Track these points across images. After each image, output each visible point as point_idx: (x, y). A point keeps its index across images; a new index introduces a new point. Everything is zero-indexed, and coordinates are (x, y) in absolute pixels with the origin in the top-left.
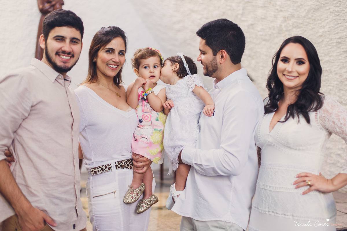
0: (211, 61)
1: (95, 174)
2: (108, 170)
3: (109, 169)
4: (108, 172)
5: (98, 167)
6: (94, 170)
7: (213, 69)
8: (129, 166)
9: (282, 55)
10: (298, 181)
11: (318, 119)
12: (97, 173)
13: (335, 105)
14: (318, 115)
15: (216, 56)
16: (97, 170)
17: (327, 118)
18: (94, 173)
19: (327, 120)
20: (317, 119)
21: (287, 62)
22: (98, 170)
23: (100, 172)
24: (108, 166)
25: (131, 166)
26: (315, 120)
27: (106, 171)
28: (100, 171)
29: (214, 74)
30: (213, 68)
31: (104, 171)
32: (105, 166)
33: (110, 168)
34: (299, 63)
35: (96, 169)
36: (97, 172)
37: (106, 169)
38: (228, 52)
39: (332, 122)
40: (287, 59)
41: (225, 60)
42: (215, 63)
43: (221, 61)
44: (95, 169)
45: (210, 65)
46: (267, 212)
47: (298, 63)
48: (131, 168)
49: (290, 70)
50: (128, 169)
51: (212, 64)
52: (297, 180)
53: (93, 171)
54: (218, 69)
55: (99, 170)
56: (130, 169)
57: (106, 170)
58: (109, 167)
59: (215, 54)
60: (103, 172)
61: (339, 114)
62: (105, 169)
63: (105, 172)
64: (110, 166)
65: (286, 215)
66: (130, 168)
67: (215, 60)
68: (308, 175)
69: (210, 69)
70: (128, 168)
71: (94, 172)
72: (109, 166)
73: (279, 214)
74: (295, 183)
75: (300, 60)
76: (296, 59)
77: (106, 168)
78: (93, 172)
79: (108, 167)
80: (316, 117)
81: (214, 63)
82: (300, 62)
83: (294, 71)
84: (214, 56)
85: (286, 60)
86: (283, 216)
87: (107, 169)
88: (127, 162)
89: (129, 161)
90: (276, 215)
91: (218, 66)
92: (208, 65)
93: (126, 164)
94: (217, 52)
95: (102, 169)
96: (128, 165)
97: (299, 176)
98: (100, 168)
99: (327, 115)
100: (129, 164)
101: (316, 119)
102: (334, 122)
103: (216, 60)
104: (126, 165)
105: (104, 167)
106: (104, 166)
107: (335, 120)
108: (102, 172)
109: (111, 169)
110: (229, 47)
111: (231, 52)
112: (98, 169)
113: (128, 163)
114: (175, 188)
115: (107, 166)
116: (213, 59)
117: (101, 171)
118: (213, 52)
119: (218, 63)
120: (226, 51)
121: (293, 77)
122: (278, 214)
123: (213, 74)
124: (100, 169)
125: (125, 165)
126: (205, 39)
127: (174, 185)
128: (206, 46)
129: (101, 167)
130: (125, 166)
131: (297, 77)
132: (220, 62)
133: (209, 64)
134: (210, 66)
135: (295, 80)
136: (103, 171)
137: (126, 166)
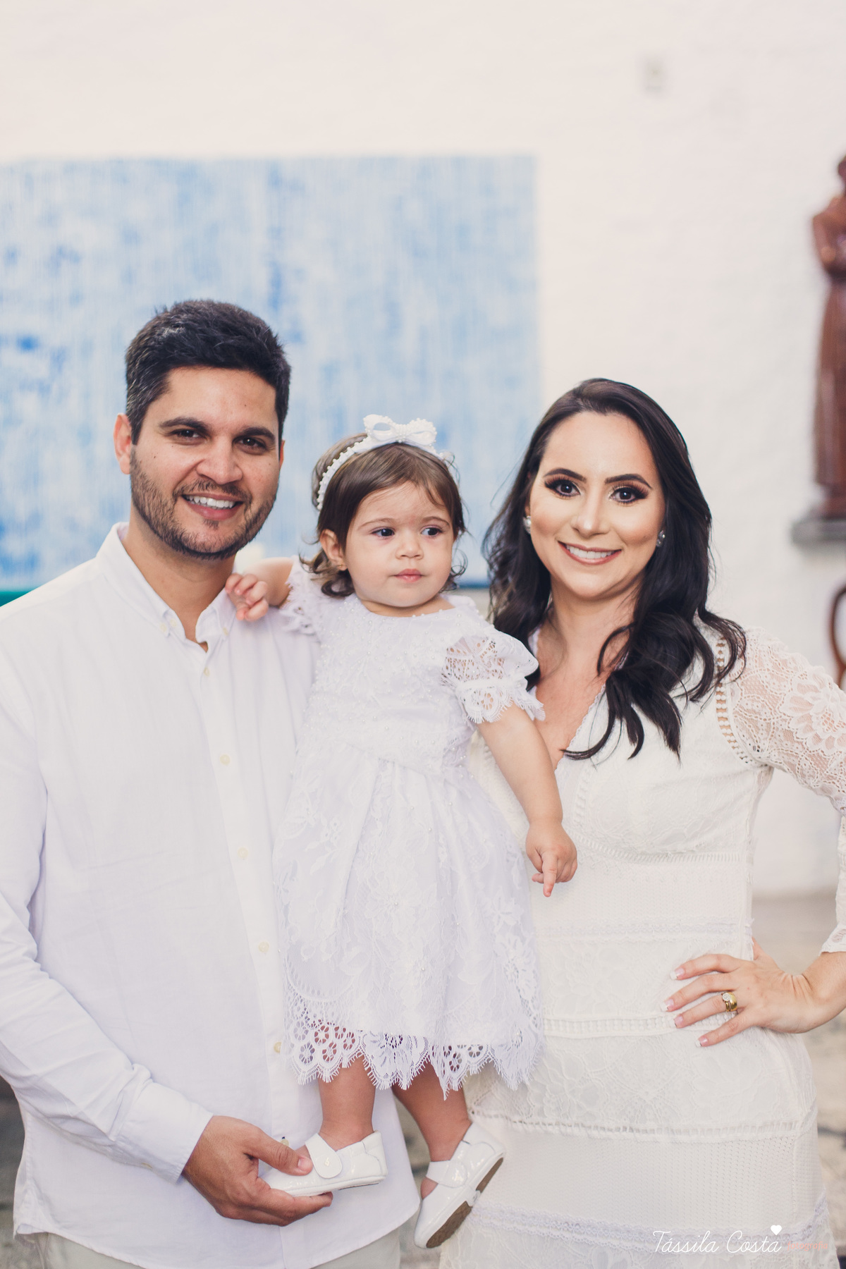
9: (548, 465)
10: (688, 994)
11: (731, 722)
13: (785, 662)
14: (730, 705)
17: (764, 717)
19: (764, 727)
20: (726, 723)
21: (574, 491)
26: (722, 727)
34: (622, 497)
39: (782, 734)
40: (571, 479)
46: (550, 1129)
47: (618, 495)
49: (588, 526)
52: (680, 992)
61: (808, 697)
65: (638, 1131)
68: (724, 965)
73: (610, 1130)
74: (678, 1004)
75: (626, 482)
76: (609, 481)
80: (720, 714)
82: (628, 490)
83: (603, 527)
85: (565, 484)
86: (627, 1134)
90: (595, 1133)
97: (690, 973)
99: (763, 706)
101: (722, 723)
102: (789, 734)
107: (793, 726)
121: (598, 555)
122: (604, 1129)
131: (616, 552)
135: (608, 565)
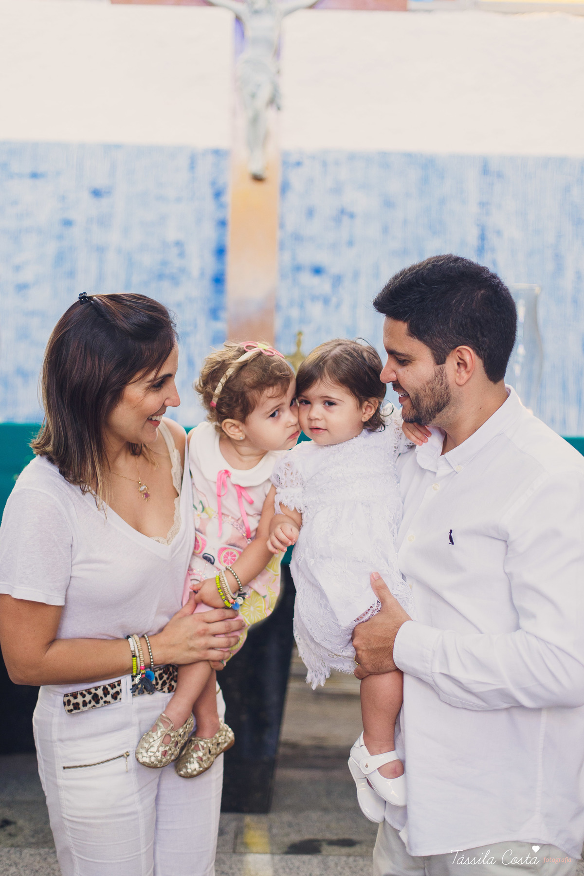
0: (430, 382)
1: (74, 712)
2: (112, 701)
3: (115, 696)
4: (110, 705)
5: (84, 692)
6: (73, 701)
7: (437, 404)
8: (167, 686)
12: (79, 709)
15: (444, 365)
16: (80, 700)
18: (71, 707)
22: (84, 701)
23: (89, 706)
24: (112, 689)
25: (170, 685)
27: (105, 702)
28: (90, 702)
29: (438, 416)
30: (437, 400)
31: (101, 702)
32: (105, 689)
33: (118, 693)
35: (79, 696)
36: (81, 706)
37: (106, 696)
38: (479, 350)
41: (470, 374)
42: (443, 386)
43: (460, 377)
44: (75, 697)
45: (428, 392)
48: (171, 688)
50: (164, 692)
51: (432, 389)
53: (69, 701)
54: (451, 402)
55: (87, 701)
56: (169, 692)
57: (105, 699)
58: (115, 690)
59: (440, 360)
60: (98, 706)
62: (103, 696)
63: (102, 706)
64: (117, 689)
66: (168, 688)
67: (440, 375)
69: (427, 403)
70: (164, 690)
71: (73, 704)
72: (115, 687)
77: (106, 692)
78: (69, 705)
79: (112, 691)
81: (438, 387)
84: (438, 367)
87: (109, 698)
88: (164, 675)
89: (169, 670)
91: (452, 393)
92: (422, 393)
93: (159, 680)
94: (448, 354)
95: (96, 698)
96: (164, 684)
98: (90, 693)
100: (168, 679)
103: (446, 377)
104: (160, 682)
105: (100, 692)
106: (102, 687)
108: (94, 706)
109: (119, 697)
110: (479, 334)
111: (486, 350)
112: (84, 696)
113: (165, 677)
114: (364, 747)
115: (109, 688)
116: (436, 376)
117: (93, 703)
118: (434, 355)
119: (452, 386)
120: (473, 349)
123: (434, 417)
124: (88, 698)
125: (157, 684)
126: (405, 321)
127: (361, 741)
128: (411, 339)
129: (93, 691)
130: (157, 687)
132: (457, 380)
133: (425, 390)
134: (426, 396)
136: (98, 702)
137: (159, 687)
